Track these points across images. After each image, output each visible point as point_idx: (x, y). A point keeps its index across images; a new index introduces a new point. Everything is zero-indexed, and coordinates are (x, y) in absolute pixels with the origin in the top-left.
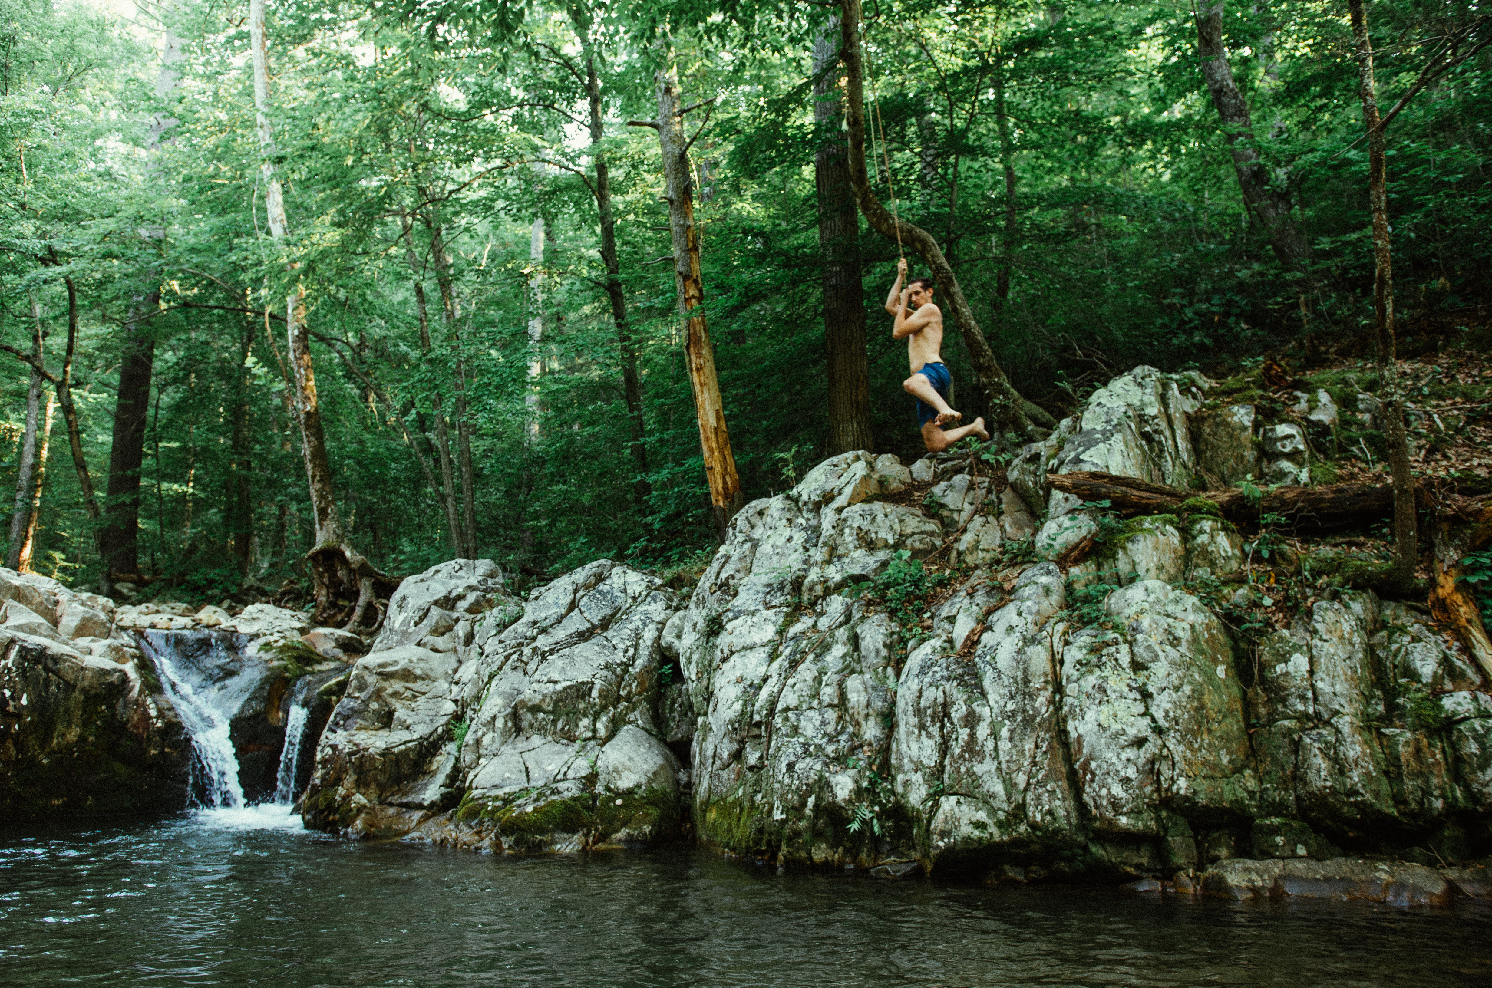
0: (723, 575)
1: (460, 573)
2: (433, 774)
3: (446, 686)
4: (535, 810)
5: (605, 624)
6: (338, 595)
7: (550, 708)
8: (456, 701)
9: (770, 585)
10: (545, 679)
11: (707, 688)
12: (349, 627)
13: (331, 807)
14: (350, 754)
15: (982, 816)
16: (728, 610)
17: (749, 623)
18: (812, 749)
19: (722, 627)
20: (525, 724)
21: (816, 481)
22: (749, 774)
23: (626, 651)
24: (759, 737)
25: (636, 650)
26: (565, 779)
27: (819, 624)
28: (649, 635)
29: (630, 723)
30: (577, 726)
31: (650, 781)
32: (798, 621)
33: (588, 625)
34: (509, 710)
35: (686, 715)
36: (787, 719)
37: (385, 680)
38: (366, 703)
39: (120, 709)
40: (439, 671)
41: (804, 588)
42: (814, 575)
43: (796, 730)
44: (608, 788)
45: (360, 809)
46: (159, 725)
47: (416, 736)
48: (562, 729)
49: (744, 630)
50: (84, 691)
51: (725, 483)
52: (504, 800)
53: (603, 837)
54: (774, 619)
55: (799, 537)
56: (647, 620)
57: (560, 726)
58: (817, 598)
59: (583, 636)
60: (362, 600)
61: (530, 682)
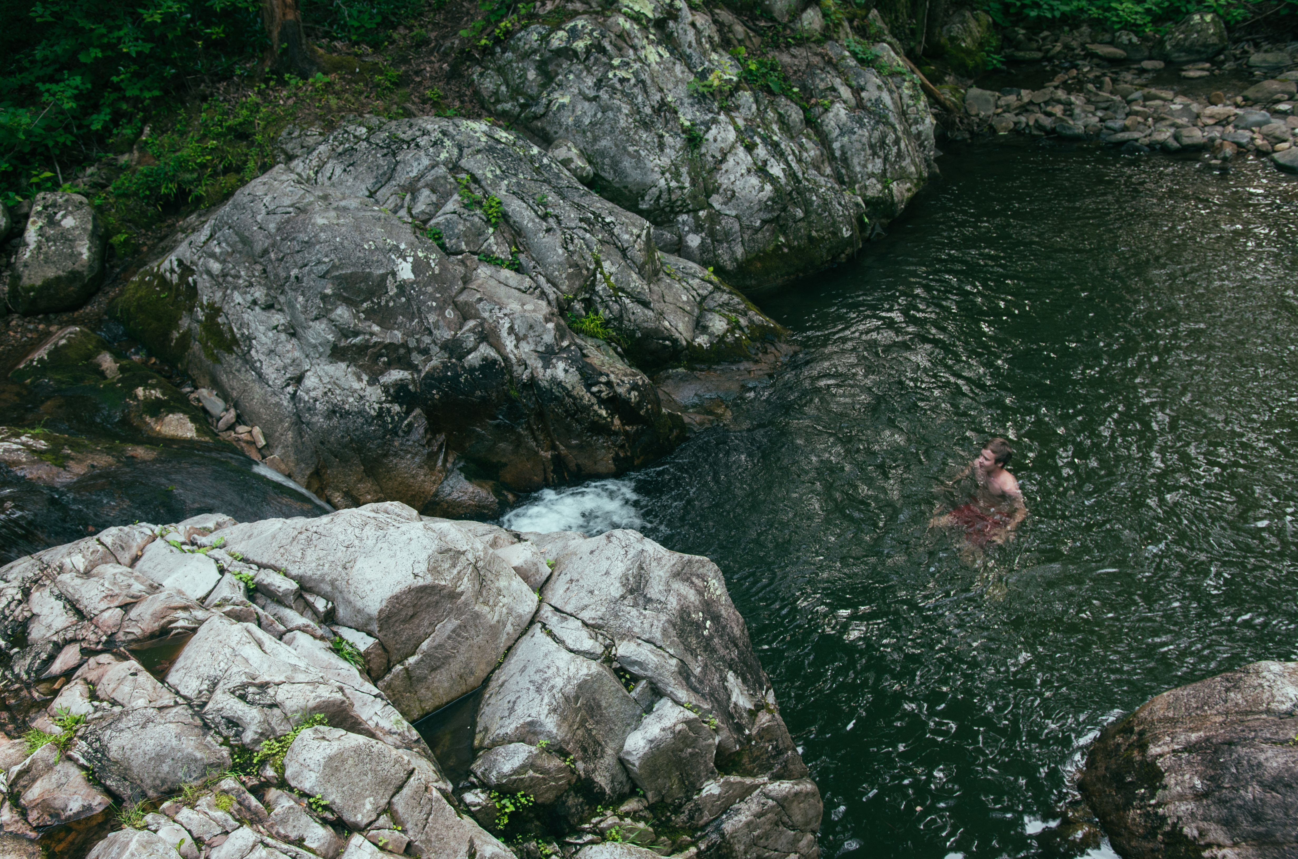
7: (647, 258)
9: (692, 96)
16: (694, 125)
17: (722, 129)
22: (799, 224)
24: (792, 199)
26: (706, 297)
27: (744, 115)
30: (656, 262)
32: (733, 117)
36: (809, 180)
41: (716, 92)
43: (817, 185)
48: (653, 270)
49: (723, 135)
57: (651, 268)
58: (727, 97)
61: (617, 247)
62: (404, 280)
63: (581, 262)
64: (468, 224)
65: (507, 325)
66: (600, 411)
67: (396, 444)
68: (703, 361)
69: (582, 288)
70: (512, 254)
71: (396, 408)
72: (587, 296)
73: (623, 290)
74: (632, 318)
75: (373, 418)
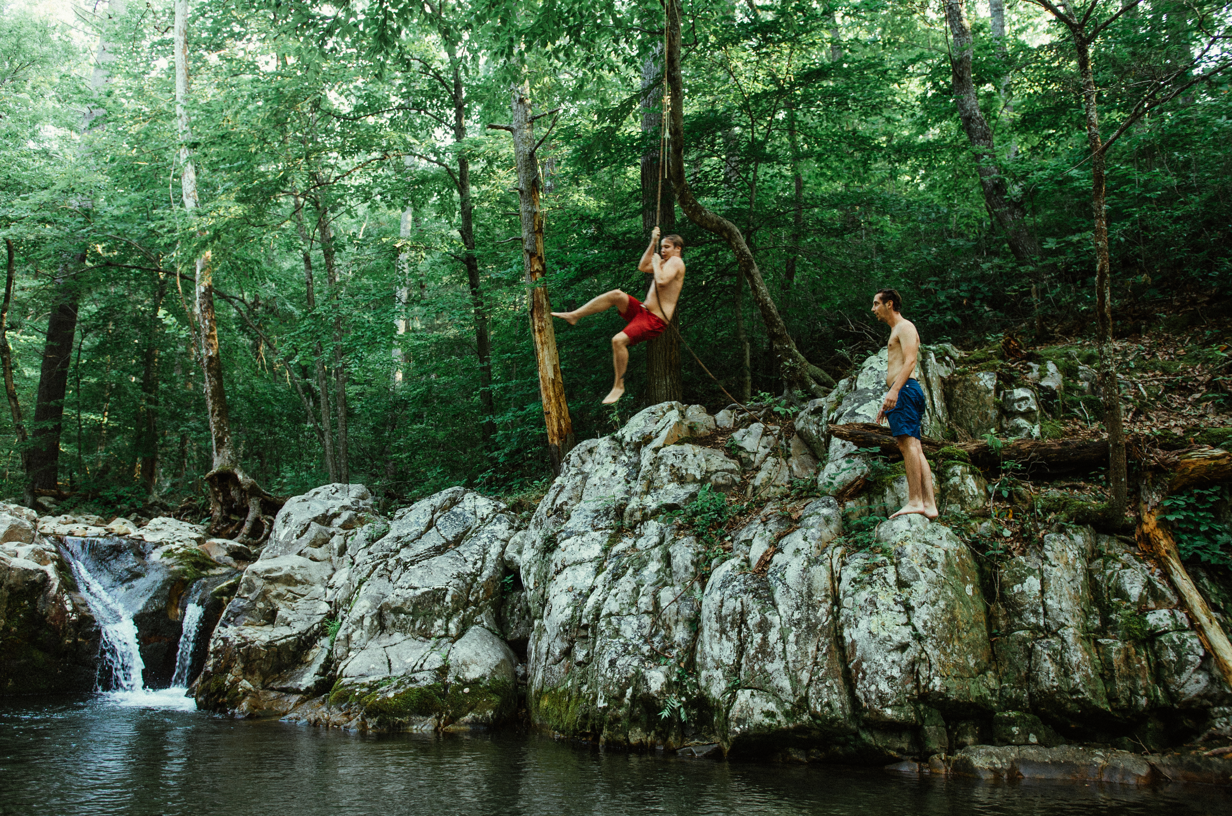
0: (558, 502)
1: (336, 495)
2: (309, 664)
3: (322, 589)
4: (396, 696)
5: (458, 541)
6: (230, 511)
7: (410, 610)
8: (330, 603)
9: (597, 511)
10: (407, 586)
11: (543, 596)
12: (239, 538)
13: (221, 691)
14: (239, 646)
15: (771, 706)
16: (562, 531)
17: (580, 542)
18: (630, 648)
19: (556, 545)
20: (388, 623)
21: (637, 425)
22: (577, 669)
23: (475, 563)
24: (586, 637)
25: (483, 562)
26: (421, 670)
27: (638, 544)
28: (494, 550)
29: (477, 624)
30: (433, 625)
31: (493, 673)
32: (620, 541)
33: (444, 541)
34: (375, 611)
35: (524, 618)
36: (610, 623)
37: (270, 584)
38: (253, 602)
39: (40, 605)
40: (317, 577)
41: (625, 514)
42: (634, 503)
43: (617, 632)
44: (457, 679)
45: (246, 692)
46: (74, 618)
47: (295, 632)
48: (420, 628)
49: (575, 548)
50: (10, 588)
51: (559, 425)
52: (369, 687)
53: (453, 720)
54: (600, 539)
55: (622, 472)
56: (493, 537)
57: (418, 625)
58: (637, 522)
59: (439, 550)
60: (251, 516)
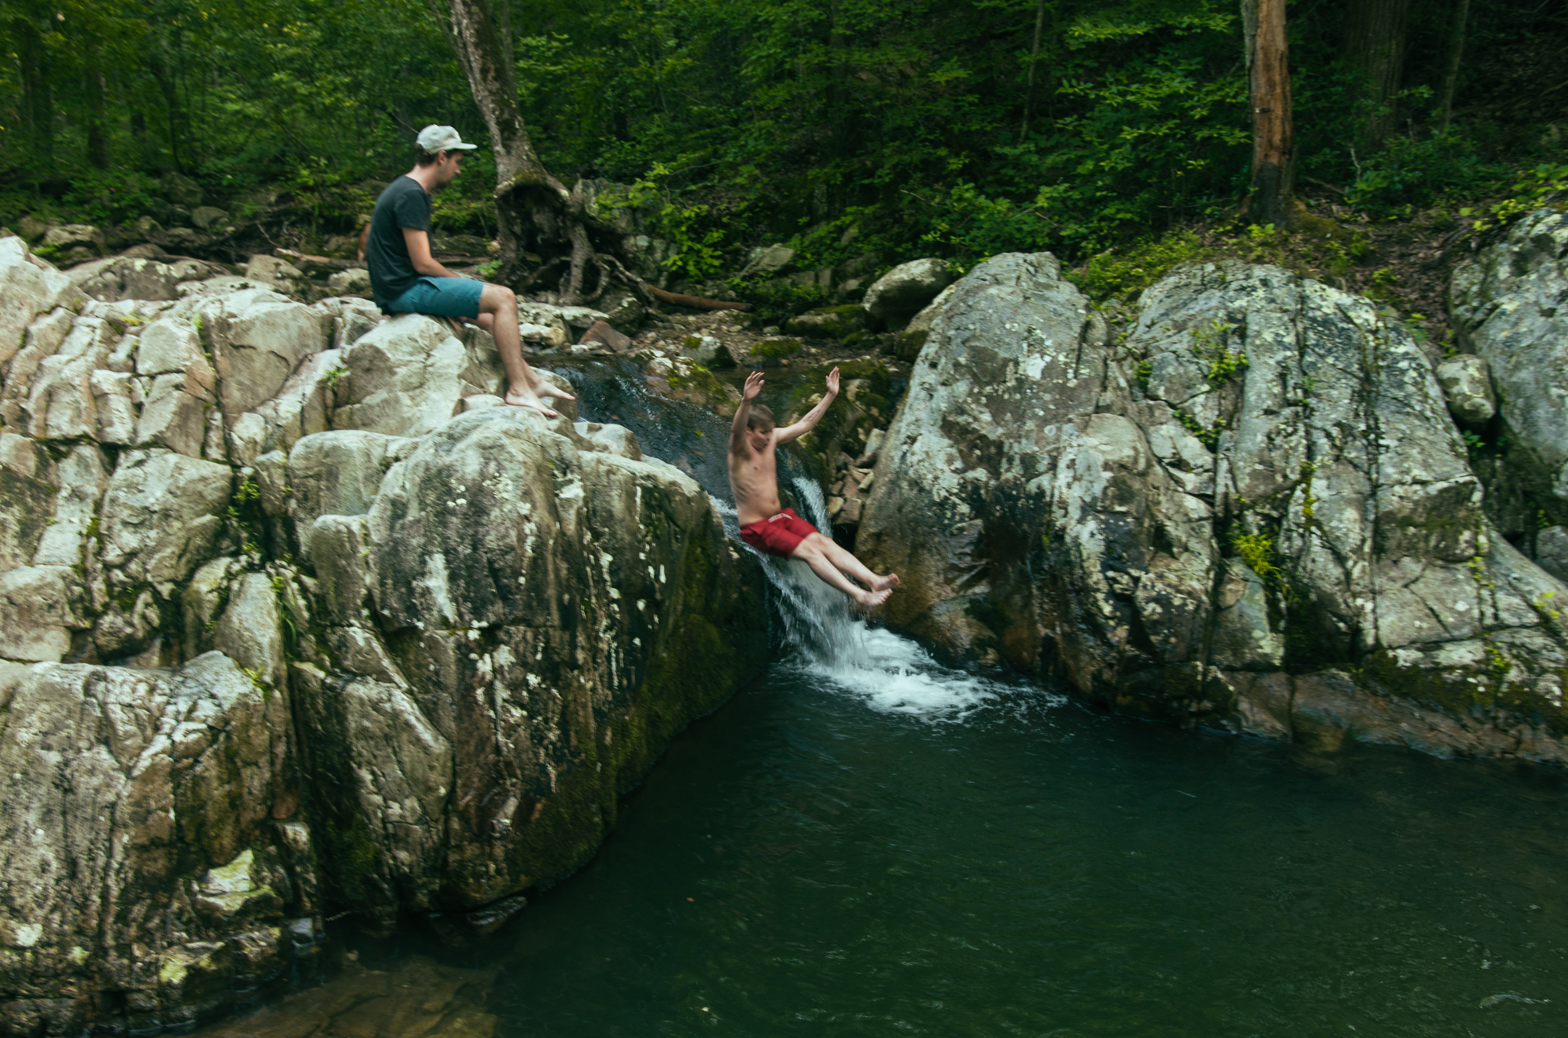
2: (1238, 611)
3: (1160, 469)
5: (1367, 375)
7: (1422, 520)
10: (1408, 479)
20: (1391, 544)
33: (1356, 380)
37: (1144, 482)
47: (1207, 561)
48: (1437, 548)
59: (1364, 398)
60: (578, 255)
61: (1370, 479)
62: (1027, 377)
63: (1279, 463)
64: (1181, 370)
65: (1072, 457)
66: (1102, 604)
67: (937, 539)
68: (1383, 681)
69: (1265, 498)
70: (1216, 425)
71: (964, 508)
72: (1275, 514)
73: (1319, 526)
74: (1310, 566)
75: (935, 504)
